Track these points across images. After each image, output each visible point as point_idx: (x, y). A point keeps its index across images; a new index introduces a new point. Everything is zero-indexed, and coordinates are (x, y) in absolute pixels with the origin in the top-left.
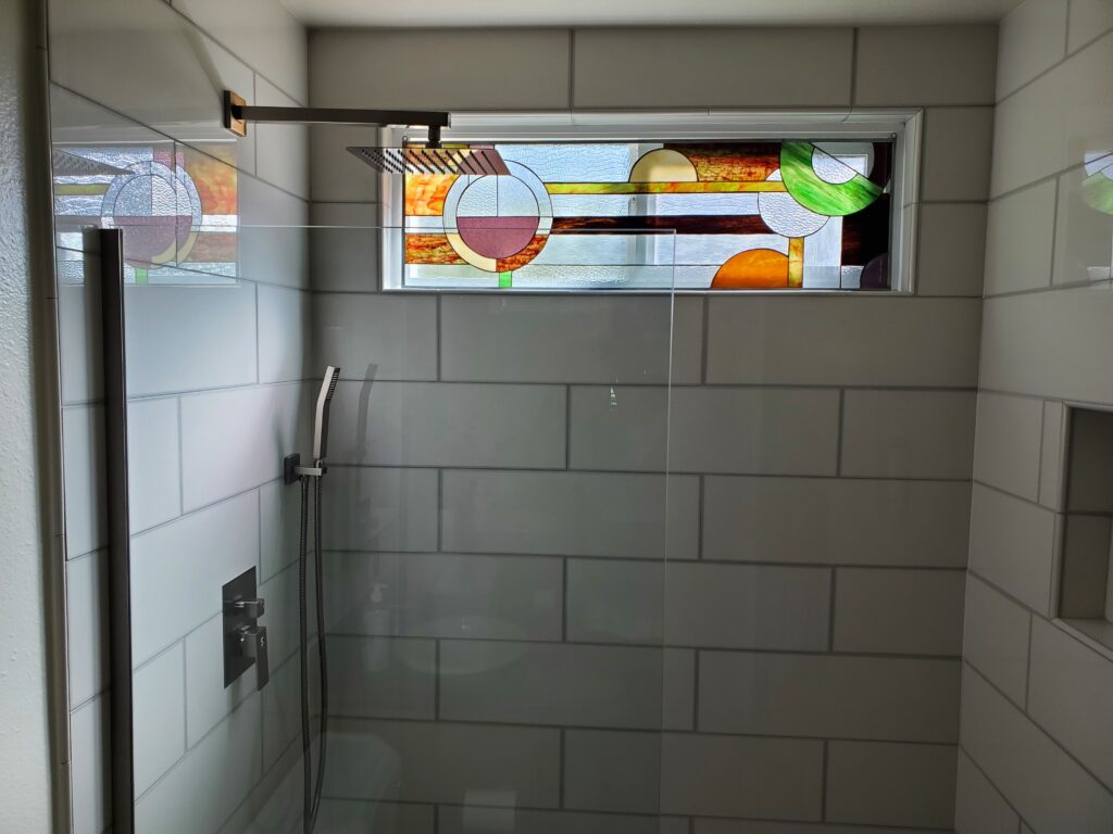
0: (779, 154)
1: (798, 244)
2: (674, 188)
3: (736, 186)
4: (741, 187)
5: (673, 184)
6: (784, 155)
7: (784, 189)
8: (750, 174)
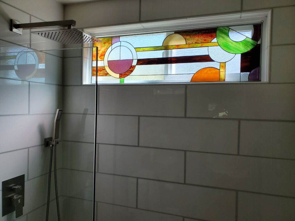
0: (216, 32)
1: (223, 65)
2: (178, 47)
3: (200, 45)
4: (202, 45)
5: (177, 46)
6: (218, 32)
7: (218, 45)
8: (205, 40)
